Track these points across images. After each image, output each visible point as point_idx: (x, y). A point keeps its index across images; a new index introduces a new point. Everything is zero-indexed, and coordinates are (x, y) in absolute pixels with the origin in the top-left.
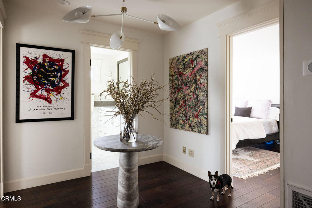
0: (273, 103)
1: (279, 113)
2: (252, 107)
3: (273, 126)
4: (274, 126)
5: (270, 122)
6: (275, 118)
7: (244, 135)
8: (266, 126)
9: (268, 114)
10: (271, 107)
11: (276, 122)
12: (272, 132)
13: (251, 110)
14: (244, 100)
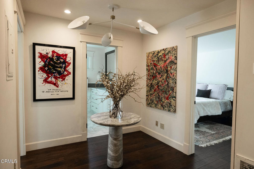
1: (233, 95)
2: (211, 90)
5: (225, 102)
6: (230, 99)
7: (204, 112)
8: (222, 105)
9: (224, 96)
10: (227, 90)
11: (230, 102)
12: (227, 110)
13: (210, 92)
14: (205, 84)
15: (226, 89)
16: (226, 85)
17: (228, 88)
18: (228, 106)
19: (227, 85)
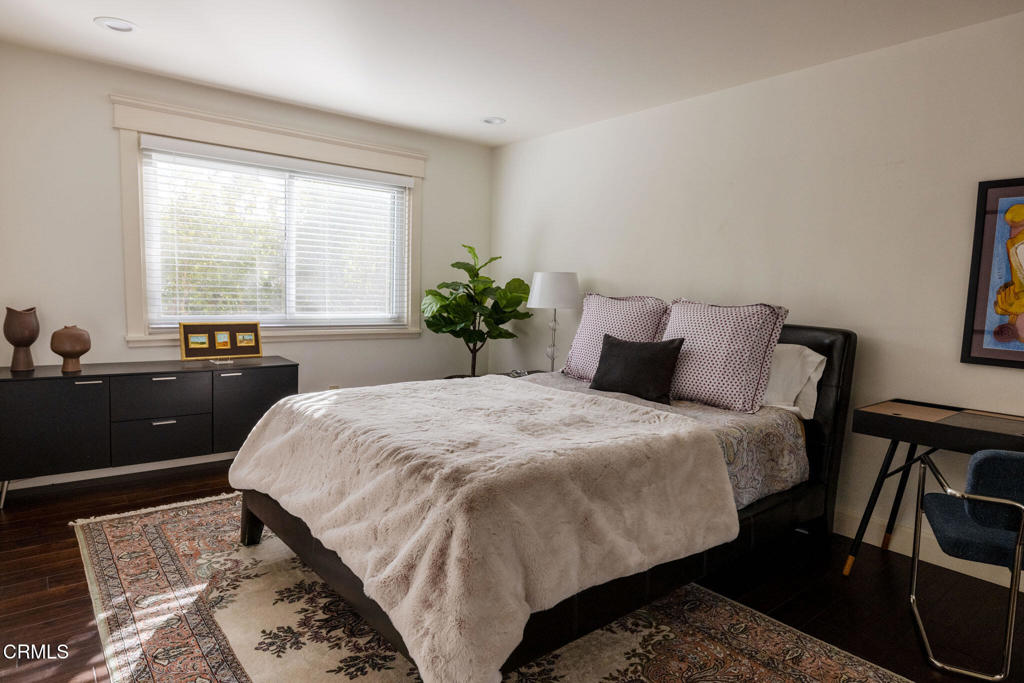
0: (788, 321)
1: (817, 376)
2: (682, 341)
3: (782, 451)
4: (786, 452)
5: (768, 435)
6: (795, 403)
7: (583, 558)
8: (744, 458)
9: (760, 383)
10: (780, 342)
11: (799, 426)
12: (778, 487)
13: (676, 358)
14: (651, 303)
15: (777, 334)
16: (775, 312)
17: (786, 327)
18: (787, 459)
19: (782, 312)
